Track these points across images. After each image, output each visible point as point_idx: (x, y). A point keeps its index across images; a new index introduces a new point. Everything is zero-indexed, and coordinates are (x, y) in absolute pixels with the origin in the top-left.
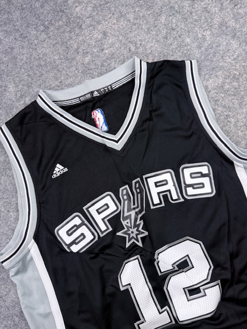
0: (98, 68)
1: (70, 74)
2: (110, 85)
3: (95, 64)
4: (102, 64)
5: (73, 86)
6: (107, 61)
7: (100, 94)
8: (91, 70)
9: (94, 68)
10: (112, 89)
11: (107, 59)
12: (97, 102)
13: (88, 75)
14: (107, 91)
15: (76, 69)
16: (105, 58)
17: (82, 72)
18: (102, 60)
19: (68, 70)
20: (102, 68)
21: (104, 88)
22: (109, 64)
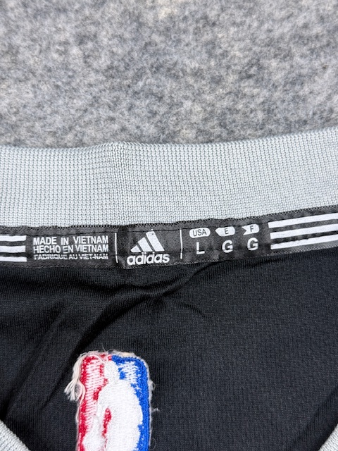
0: (217, 81)
1: (29, 57)
2: (260, 221)
3: (213, 44)
4: (257, 63)
5: (18, 143)
6: (288, 55)
7: (173, 254)
8: (173, 73)
9: (197, 74)
10: (264, 246)
11: (300, 39)
12: (134, 304)
13: (142, 104)
14: (227, 247)
15: (81, 40)
16: (286, 28)
17: (111, 72)
18: (263, 36)
19: (28, 26)
20: (248, 87)
21: (213, 224)
22: (298, 80)
